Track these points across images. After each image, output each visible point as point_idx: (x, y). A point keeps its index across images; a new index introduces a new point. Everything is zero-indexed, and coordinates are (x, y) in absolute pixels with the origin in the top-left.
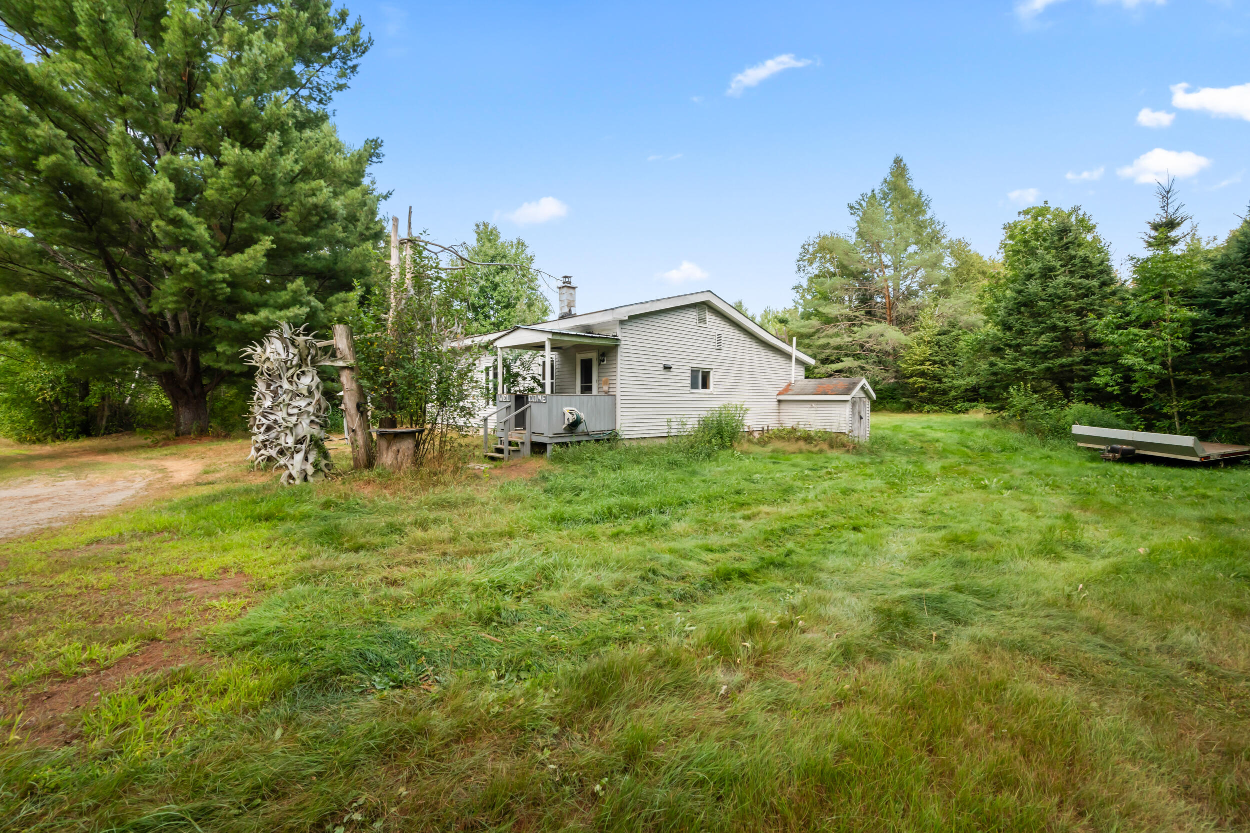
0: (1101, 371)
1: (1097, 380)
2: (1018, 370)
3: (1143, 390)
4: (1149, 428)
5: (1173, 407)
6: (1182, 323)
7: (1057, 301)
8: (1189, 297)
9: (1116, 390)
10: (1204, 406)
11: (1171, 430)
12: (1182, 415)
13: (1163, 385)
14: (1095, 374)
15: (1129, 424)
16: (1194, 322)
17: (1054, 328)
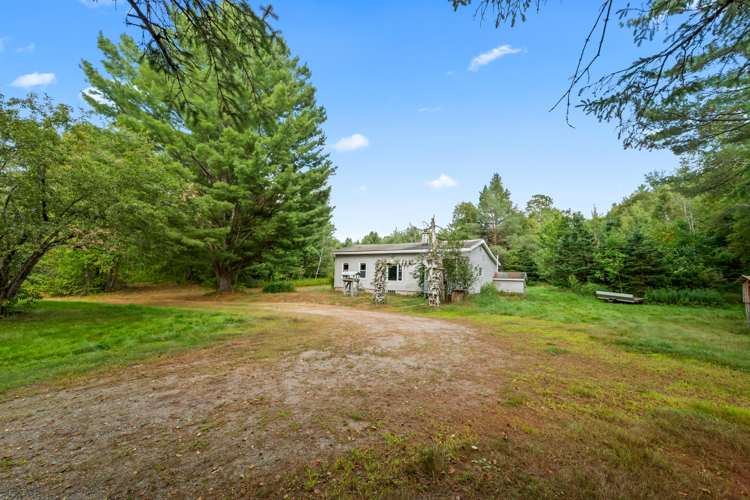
0: (597, 272)
1: (596, 275)
2: (568, 270)
3: (611, 279)
4: (614, 292)
5: (621, 285)
6: (622, 258)
7: (581, 247)
8: (622, 250)
9: (603, 279)
10: (629, 285)
11: (620, 292)
12: (623, 288)
13: (617, 278)
14: (595, 273)
15: (608, 290)
16: (626, 258)
17: (579, 256)
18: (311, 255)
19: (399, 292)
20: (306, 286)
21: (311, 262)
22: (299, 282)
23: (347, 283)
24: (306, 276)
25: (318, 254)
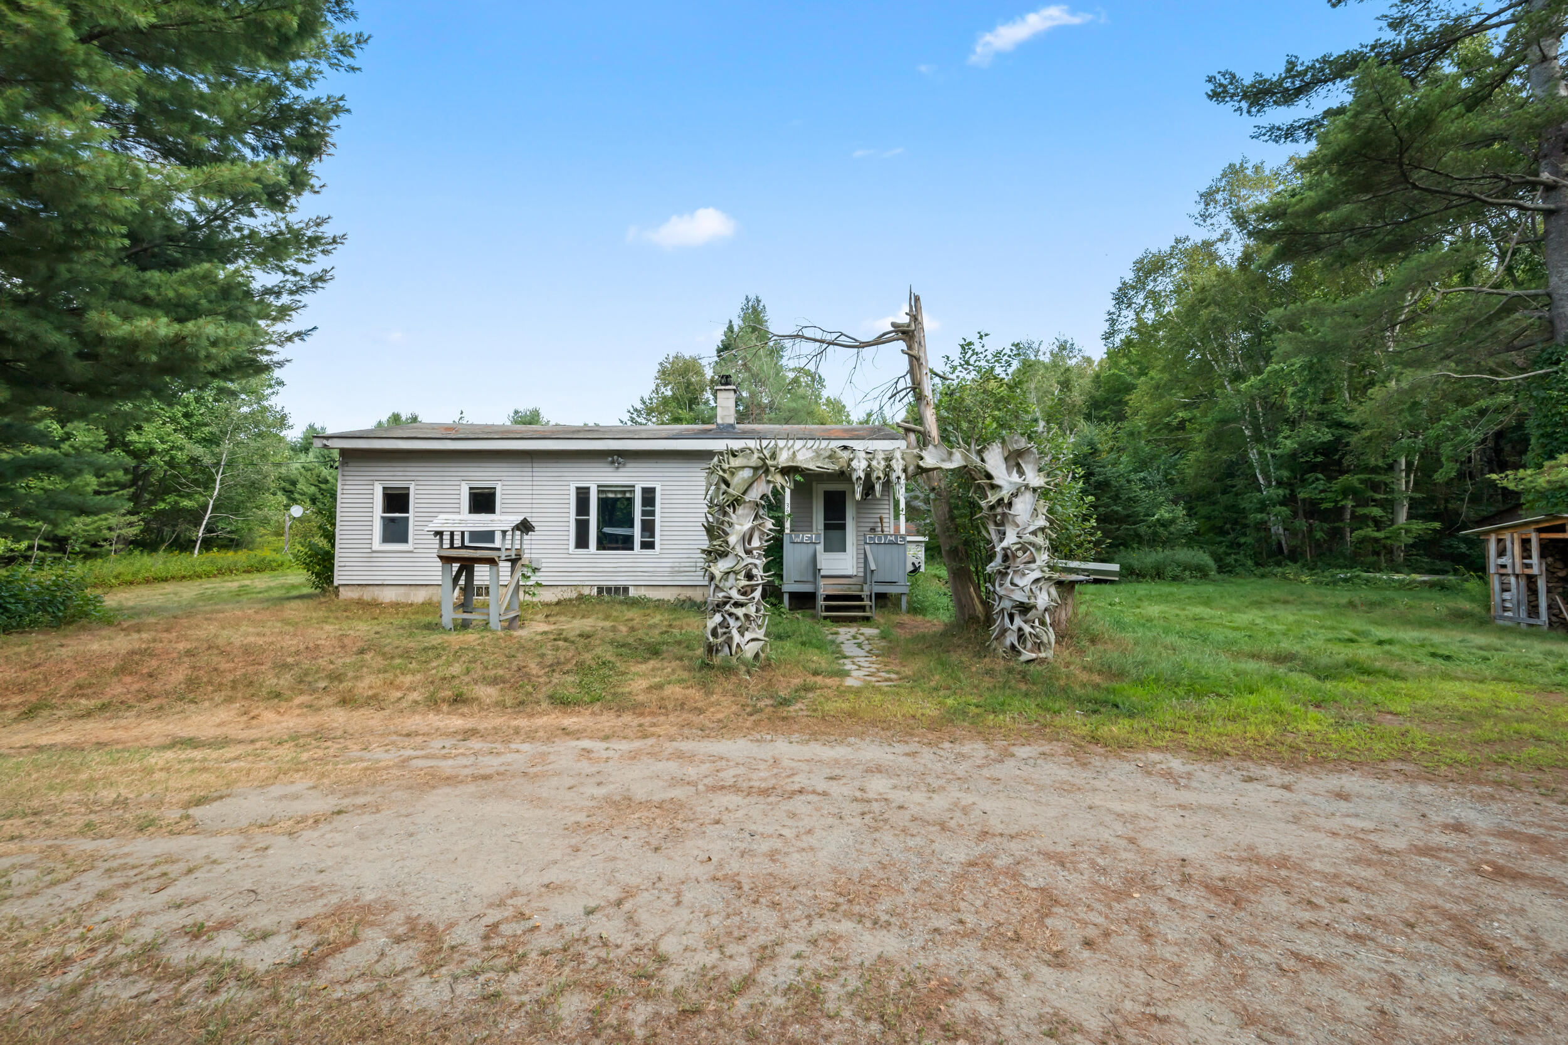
18: (171, 464)
19: (642, 592)
20: (147, 581)
21: (167, 491)
22: (112, 566)
23: (456, 566)
24: (145, 543)
25: (207, 460)
